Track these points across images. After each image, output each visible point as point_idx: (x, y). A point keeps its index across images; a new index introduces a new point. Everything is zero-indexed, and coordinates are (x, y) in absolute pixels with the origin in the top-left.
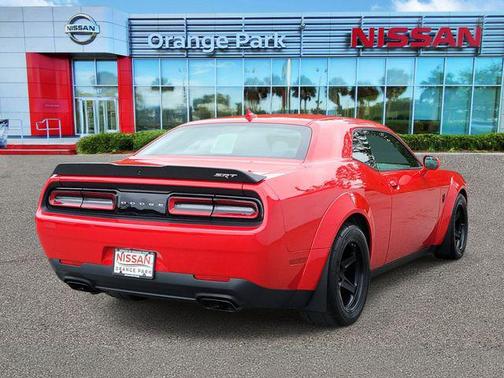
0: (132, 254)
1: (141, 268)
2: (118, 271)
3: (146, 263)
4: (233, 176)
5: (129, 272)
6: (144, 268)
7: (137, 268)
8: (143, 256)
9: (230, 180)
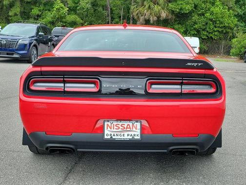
0: (121, 123)
1: (130, 133)
2: (109, 137)
3: (134, 129)
4: (200, 64)
5: (119, 137)
6: (133, 133)
7: (126, 134)
8: (131, 124)
9: (198, 68)
